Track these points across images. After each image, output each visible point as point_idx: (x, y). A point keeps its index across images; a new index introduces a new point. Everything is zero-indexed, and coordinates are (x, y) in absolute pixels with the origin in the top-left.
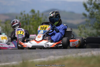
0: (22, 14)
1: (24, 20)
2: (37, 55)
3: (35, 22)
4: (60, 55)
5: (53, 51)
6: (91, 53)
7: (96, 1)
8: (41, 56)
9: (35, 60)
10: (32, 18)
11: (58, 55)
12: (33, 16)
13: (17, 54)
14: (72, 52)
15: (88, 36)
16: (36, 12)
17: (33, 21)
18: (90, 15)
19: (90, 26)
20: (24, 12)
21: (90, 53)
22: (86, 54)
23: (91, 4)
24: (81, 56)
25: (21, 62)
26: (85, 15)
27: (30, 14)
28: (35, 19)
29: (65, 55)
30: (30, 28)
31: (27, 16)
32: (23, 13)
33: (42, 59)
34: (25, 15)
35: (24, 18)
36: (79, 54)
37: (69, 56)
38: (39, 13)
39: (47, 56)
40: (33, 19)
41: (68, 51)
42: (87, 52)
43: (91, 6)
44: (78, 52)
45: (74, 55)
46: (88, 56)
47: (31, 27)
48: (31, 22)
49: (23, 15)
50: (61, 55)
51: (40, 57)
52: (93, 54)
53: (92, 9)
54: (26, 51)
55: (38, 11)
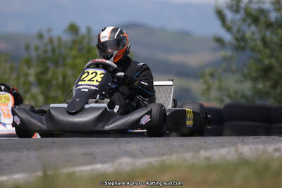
0: (41, 36)
1: (50, 54)
2: (84, 154)
3: (79, 61)
4: (148, 156)
5: (128, 143)
6: (236, 150)
7: (250, 2)
8: (95, 158)
9: (78, 169)
10: (71, 48)
11: (144, 154)
12: (74, 42)
13: (28, 150)
14: (182, 146)
15: (227, 101)
16: (83, 31)
17: (75, 58)
18: (234, 42)
19: (234, 73)
20: (49, 30)
21: (233, 149)
22: (223, 152)
23: (237, 11)
24: (208, 159)
25: (40, 174)
26: (219, 40)
27: (67, 38)
28: (80, 50)
29: (163, 154)
30: (65, 77)
31: (56, 43)
32: (46, 35)
33: (99, 166)
34: (51, 41)
35: (49, 47)
36: (203, 154)
37: (174, 157)
38: (92, 34)
39: (113, 157)
40: (74, 52)
41: (172, 144)
42: (224, 147)
43: (238, 16)
44: (201, 148)
45: (188, 155)
46: (229, 158)
47: (69, 72)
48: (69, 61)
49: (46, 40)
50: (153, 156)
51: (93, 159)
52: (241, 154)
53: (239, 23)
54: (54, 143)
55: (89, 30)
